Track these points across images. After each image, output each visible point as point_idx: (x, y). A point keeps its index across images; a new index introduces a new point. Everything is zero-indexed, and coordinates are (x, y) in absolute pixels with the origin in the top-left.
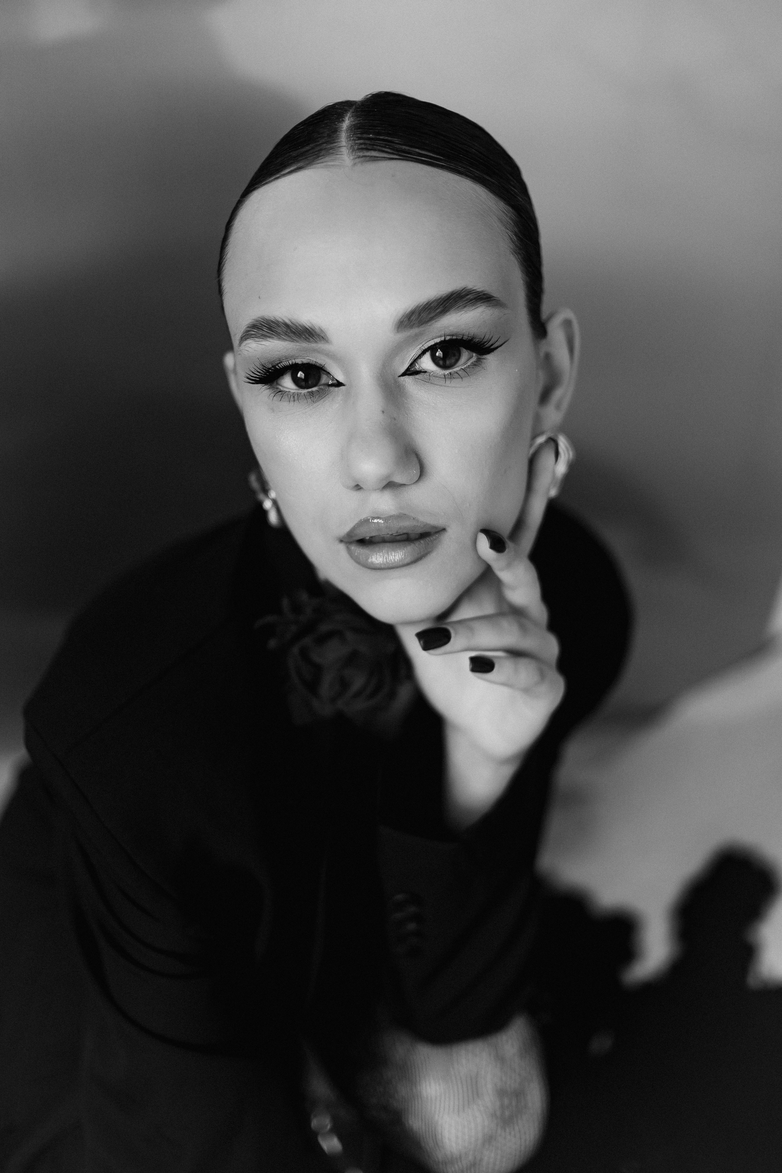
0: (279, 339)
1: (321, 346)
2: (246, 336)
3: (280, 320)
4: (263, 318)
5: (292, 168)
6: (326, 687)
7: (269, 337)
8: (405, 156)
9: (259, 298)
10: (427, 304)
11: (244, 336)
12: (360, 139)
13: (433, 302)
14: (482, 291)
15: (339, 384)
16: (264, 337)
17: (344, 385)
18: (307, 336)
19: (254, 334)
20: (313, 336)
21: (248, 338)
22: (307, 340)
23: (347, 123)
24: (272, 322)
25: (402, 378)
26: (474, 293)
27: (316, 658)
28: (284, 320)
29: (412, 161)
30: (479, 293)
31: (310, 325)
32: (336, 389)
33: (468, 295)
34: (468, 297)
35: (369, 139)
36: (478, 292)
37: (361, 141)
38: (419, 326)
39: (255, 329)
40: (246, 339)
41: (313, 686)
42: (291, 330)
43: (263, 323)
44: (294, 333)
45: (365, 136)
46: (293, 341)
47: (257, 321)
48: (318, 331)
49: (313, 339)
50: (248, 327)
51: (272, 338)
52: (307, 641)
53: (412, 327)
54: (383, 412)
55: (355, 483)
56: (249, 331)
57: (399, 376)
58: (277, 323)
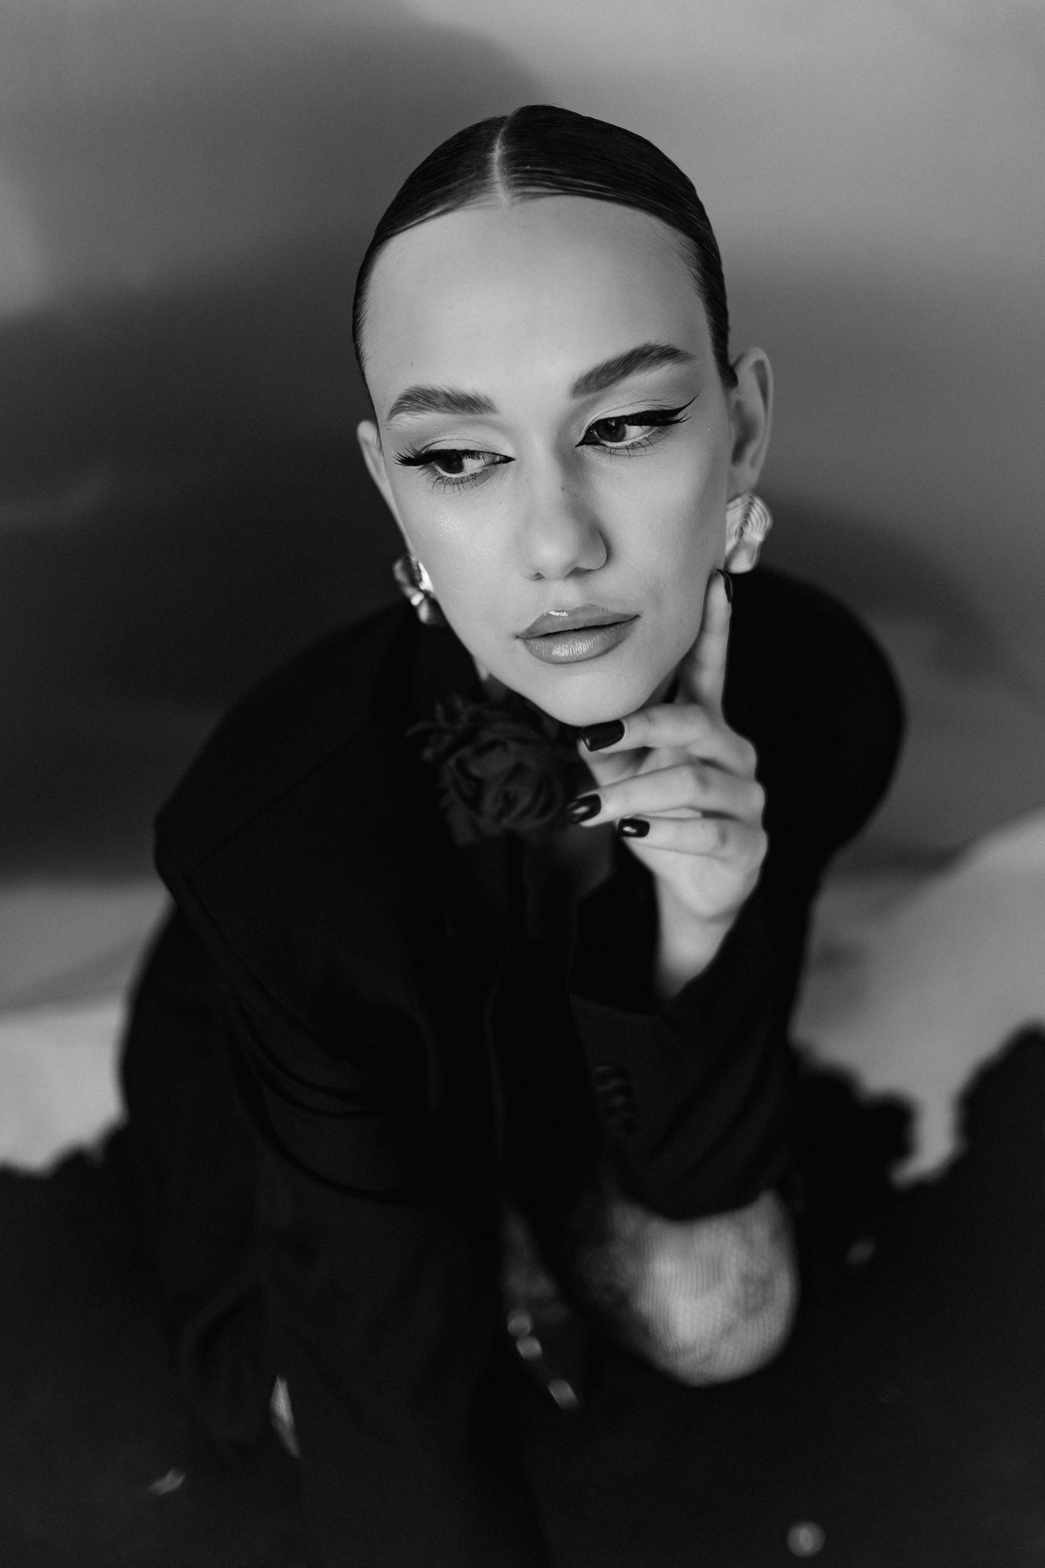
0: (438, 411)
1: (487, 416)
2: (399, 408)
3: (439, 390)
4: (418, 388)
5: (438, 210)
6: (490, 804)
7: (426, 410)
8: (568, 189)
9: (412, 364)
10: (606, 365)
11: (395, 409)
12: (515, 172)
13: (612, 363)
14: (666, 347)
15: (507, 459)
16: (420, 409)
17: (514, 460)
18: (471, 406)
19: (408, 407)
20: (478, 406)
21: (401, 411)
22: (471, 411)
23: (497, 153)
24: (429, 392)
25: (580, 448)
26: (657, 349)
27: (475, 771)
28: (443, 390)
29: (578, 195)
30: (664, 349)
31: (474, 394)
32: (505, 465)
33: (651, 352)
34: (652, 354)
35: (526, 172)
36: (662, 347)
37: (518, 175)
38: (597, 390)
39: (409, 400)
40: (398, 413)
41: (474, 803)
42: (452, 401)
43: (418, 394)
44: (456, 404)
45: (521, 168)
46: (455, 412)
47: (411, 391)
48: (484, 401)
49: (478, 410)
50: (400, 399)
51: (430, 411)
52: (466, 751)
53: (589, 391)
54: (563, 489)
55: (534, 573)
56: (401, 403)
57: (577, 446)
58: (435, 393)
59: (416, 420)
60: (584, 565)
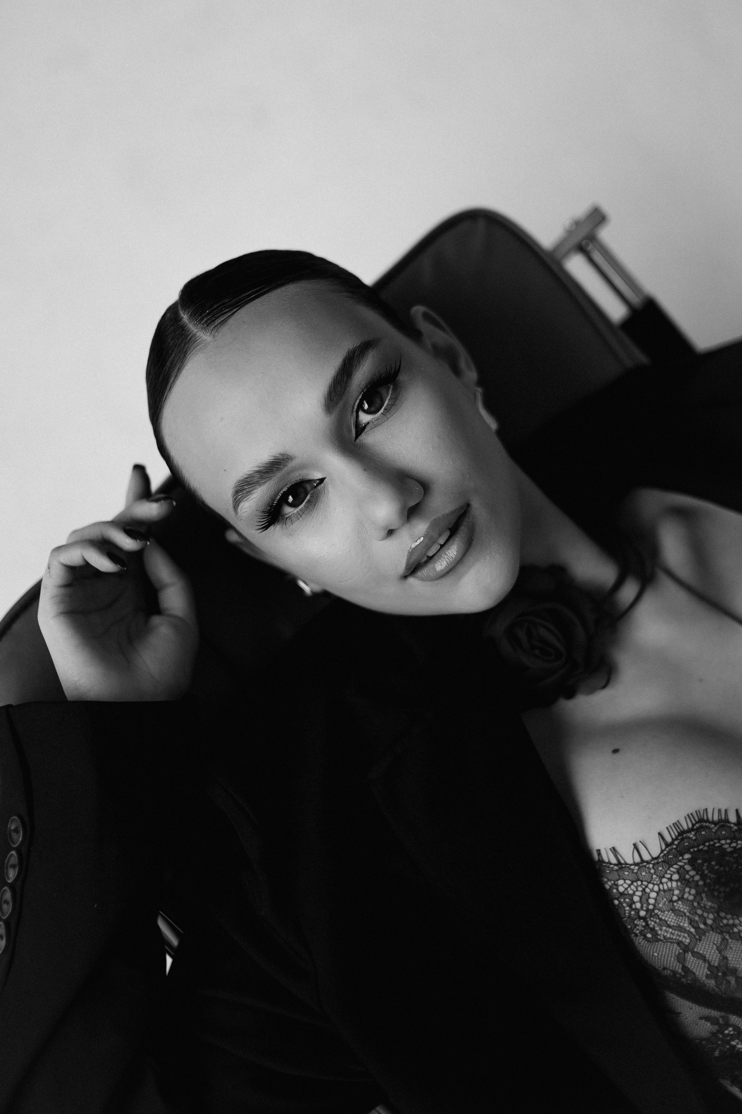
0: (260, 484)
1: (291, 465)
2: (236, 503)
3: (251, 472)
4: (239, 481)
5: (175, 374)
7: (253, 490)
8: (239, 305)
9: (225, 471)
10: (334, 380)
11: (235, 505)
12: (202, 319)
13: (337, 377)
14: (361, 344)
15: (322, 480)
16: (249, 493)
17: (325, 478)
18: (277, 467)
19: (241, 497)
20: (281, 463)
21: (239, 503)
22: (279, 469)
23: (185, 317)
24: (247, 478)
25: (358, 440)
26: (357, 349)
28: (254, 470)
29: (246, 304)
30: (360, 346)
31: (272, 458)
32: (322, 485)
33: (354, 353)
34: (356, 353)
35: (208, 314)
36: (359, 346)
37: (205, 319)
38: (341, 399)
39: (239, 493)
40: (238, 506)
42: (263, 472)
43: (241, 485)
44: (267, 472)
45: (204, 315)
46: (270, 478)
47: (236, 487)
48: (281, 457)
49: (282, 465)
50: (234, 496)
51: (255, 488)
53: (337, 404)
55: (386, 531)
56: (236, 498)
57: (355, 441)
58: (251, 476)
59: (251, 501)
60: (412, 503)
